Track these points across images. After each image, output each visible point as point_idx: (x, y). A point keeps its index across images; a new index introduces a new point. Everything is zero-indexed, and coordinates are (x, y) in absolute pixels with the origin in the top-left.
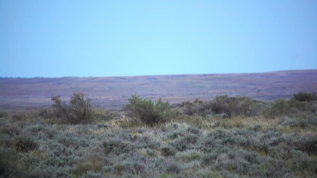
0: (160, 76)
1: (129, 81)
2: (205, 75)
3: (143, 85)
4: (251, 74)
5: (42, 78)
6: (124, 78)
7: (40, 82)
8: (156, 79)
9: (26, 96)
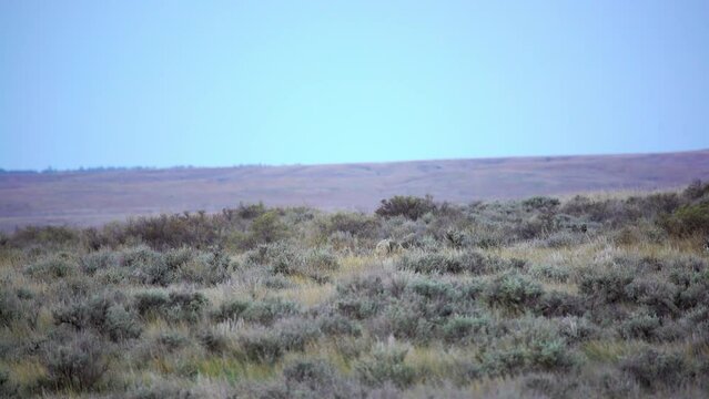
0: (449, 163)
1: (378, 174)
2: (548, 159)
3: (408, 181)
4: (653, 156)
5: (190, 167)
6: (367, 167)
7: (182, 178)
8: (439, 168)
9: (147, 208)
